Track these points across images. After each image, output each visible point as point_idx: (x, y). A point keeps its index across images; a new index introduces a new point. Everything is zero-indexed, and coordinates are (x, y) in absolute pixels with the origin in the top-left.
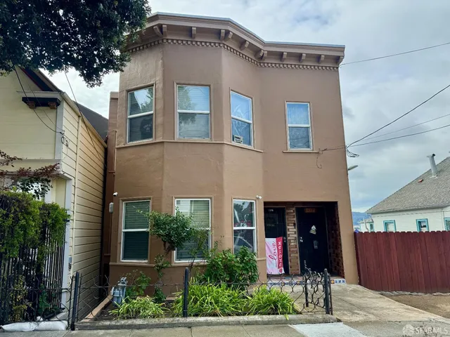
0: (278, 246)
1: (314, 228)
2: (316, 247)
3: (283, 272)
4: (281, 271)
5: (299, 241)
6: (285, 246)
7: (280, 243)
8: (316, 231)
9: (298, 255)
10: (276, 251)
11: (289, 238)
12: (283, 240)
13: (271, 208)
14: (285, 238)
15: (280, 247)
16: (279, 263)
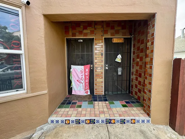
0: (85, 72)
1: (119, 56)
2: (120, 73)
3: (89, 93)
4: (87, 92)
5: (105, 68)
6: (92, 72)
7: (87, 70)
8: (122, 59)
9: (103, 80)
10: (83, 77)
11: (95, 66)
12: (90, 67)
13: (81, 39)
14: (92, 66)
15: (87, 74)
16: (85, 86)
